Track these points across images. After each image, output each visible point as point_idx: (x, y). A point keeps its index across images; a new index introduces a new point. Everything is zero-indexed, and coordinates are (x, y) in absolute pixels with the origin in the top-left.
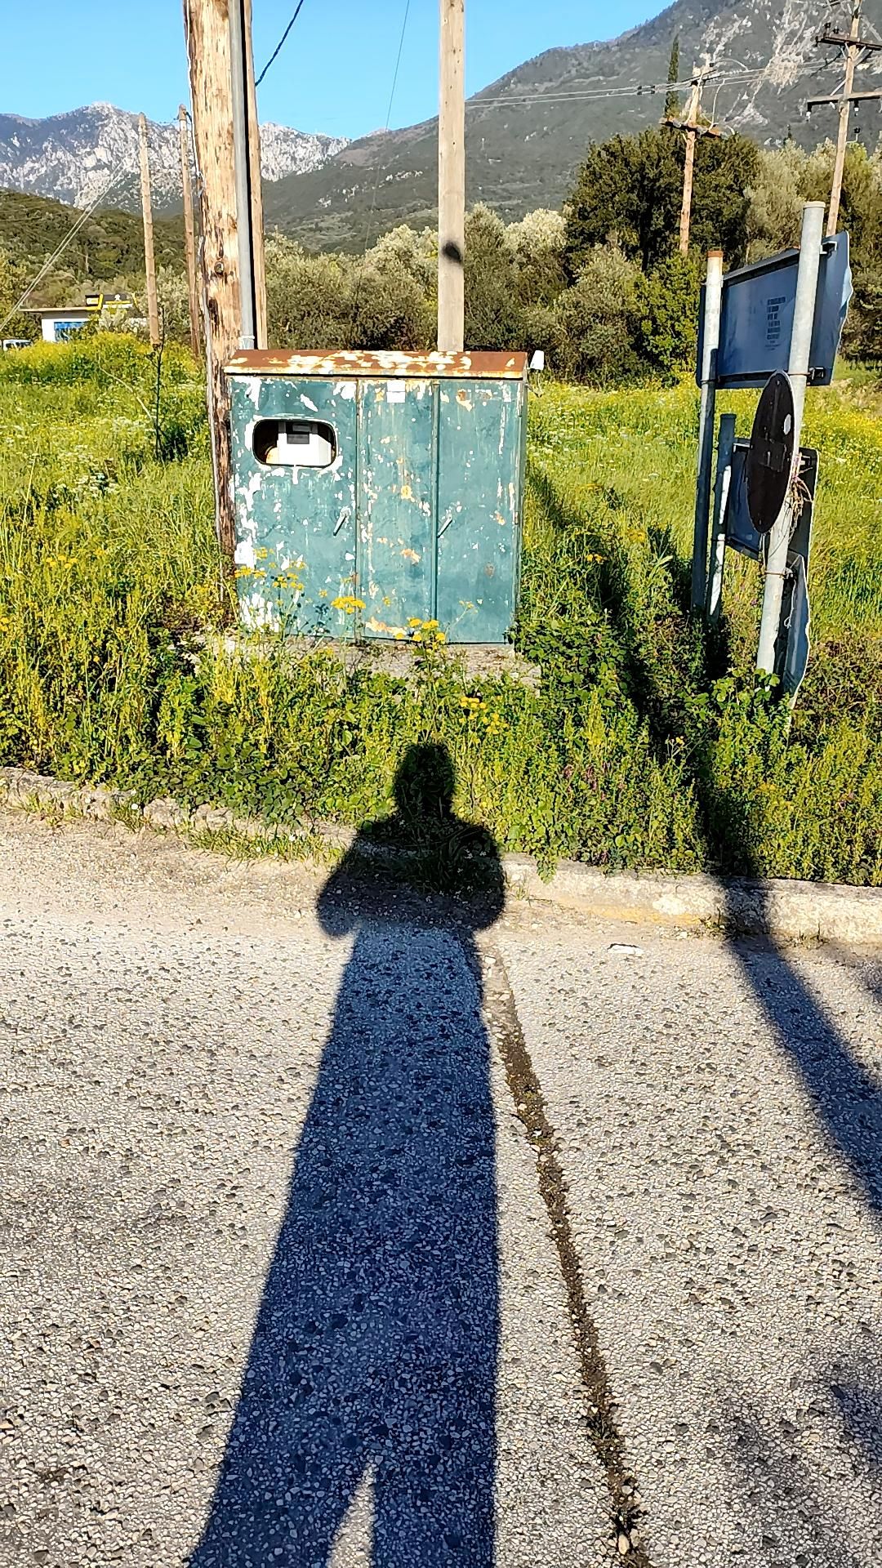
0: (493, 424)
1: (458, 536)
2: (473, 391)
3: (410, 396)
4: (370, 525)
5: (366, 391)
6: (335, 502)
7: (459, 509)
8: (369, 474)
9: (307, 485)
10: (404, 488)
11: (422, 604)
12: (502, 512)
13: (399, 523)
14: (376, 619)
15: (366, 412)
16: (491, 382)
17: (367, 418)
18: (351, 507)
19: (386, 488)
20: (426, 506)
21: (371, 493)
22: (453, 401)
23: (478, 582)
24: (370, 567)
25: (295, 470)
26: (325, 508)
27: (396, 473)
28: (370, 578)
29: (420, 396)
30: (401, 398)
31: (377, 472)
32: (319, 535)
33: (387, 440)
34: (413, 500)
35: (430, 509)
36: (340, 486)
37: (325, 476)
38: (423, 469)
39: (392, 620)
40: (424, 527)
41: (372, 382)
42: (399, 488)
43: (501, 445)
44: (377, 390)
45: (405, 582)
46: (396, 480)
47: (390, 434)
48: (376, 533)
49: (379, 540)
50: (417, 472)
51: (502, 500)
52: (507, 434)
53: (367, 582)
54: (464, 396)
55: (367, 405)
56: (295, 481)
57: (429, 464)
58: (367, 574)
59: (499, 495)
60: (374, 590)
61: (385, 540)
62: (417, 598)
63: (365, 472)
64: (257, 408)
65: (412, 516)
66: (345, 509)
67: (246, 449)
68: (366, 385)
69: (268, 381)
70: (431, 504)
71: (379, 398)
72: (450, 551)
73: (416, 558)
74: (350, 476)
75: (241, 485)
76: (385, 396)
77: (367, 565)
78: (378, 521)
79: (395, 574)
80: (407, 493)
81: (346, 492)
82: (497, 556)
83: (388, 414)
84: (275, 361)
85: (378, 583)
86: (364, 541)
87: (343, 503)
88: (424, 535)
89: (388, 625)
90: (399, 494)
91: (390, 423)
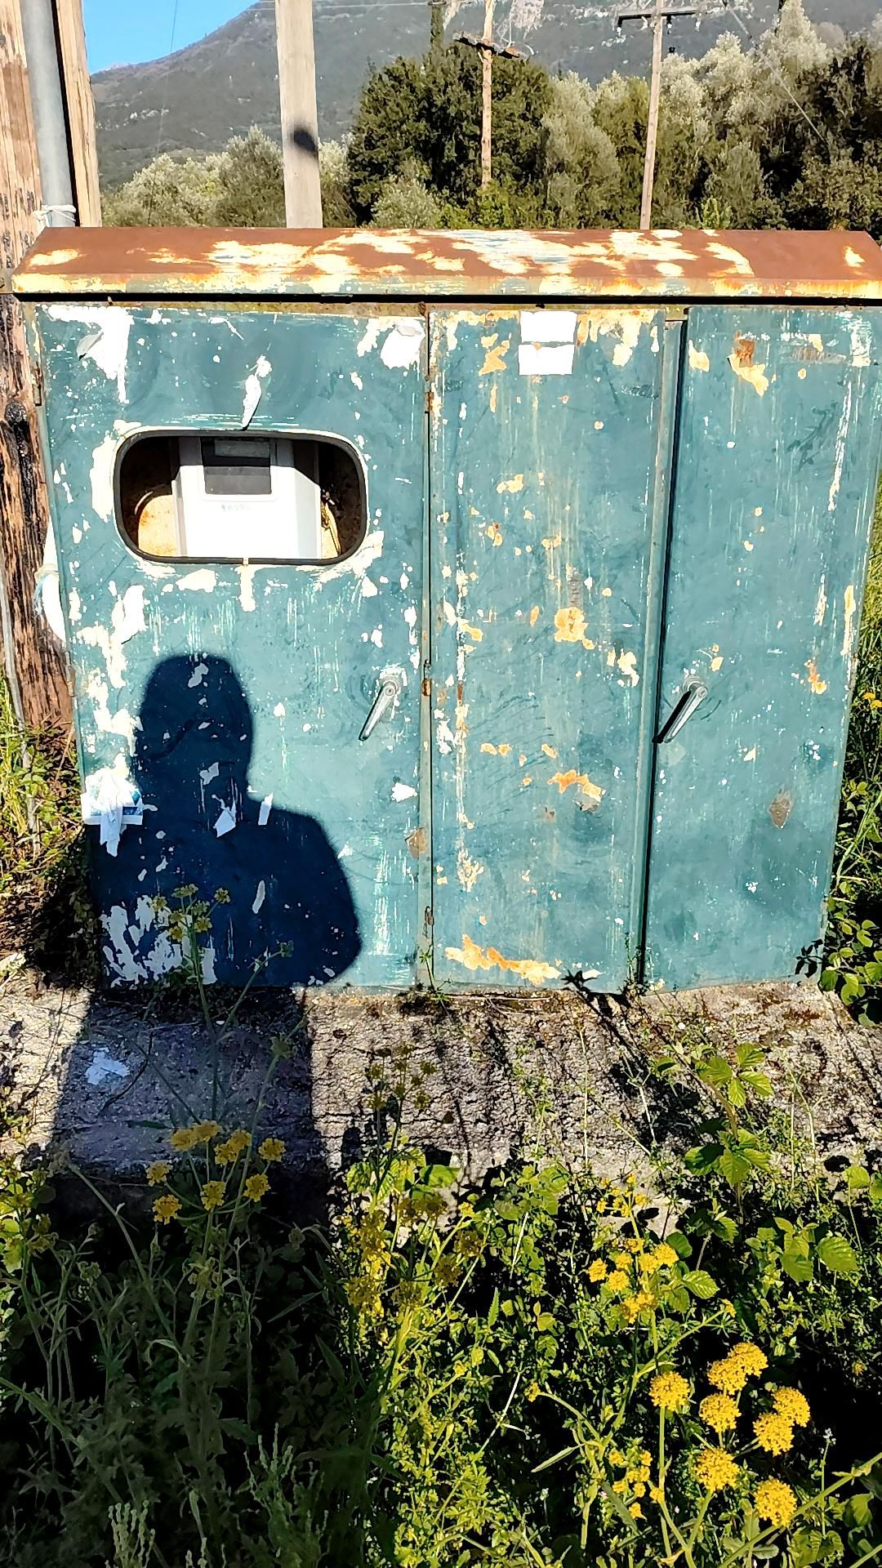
0: (819, 430)
1: (710, 734)
2: (775, 340)
3: (590, 356)
4: (462, 712)
5: (452, 344)
6: (363, 653)
7: (716, 664)
8: (461, 578)
9: (281, 613)
10: (562, 613)
11: (605, 904)
12: (821, 661)
13: (546, 703)
14: (474, 938)
15: (451, 409)
16: (821, 310)
17: (455, 423)
18: (407, 664)
19: (508, 612)
20: (628, 661)
21: (463, 626)
22: (721, 369)
23: (750, 840)
24: (461, 817)
25: (247, 573)
26: (334, 670)
27: (541, 574)
28: (459, 843)
29: (622, 356)
30: (561, 362)
31: (484, 572)
32: (317, 742)
33: (515, 485)
34: (589, 645)
35: (638, 669)
36: (375, 611)
37: (336, 589)
38: (622, 560)
39: (520, 941)
40: (620, 714)
41: (469, 316)
42: (549, 613)
43: (835, 487)
44: (487, 342)
45: (560, 854)
46: (539, 593)
47: (525, 466)
48: (477, 732)
49: (486, 747)
50: (604, 572)
51: (825, 631)
52: (851, 458)
53: (452, 853)
54: (750, 353)
55: (456, 388)
56: (248, 603)
57: (640, 549)
58: (452, 832)
59: (819, 619)
60: (471, 873)
61: (505, 749)
62: (592, 893)
63: (447, 572)
64: (123, 397)
65: (584, 684)
66: (390, 672)
67: (94, 518)
68: (451, 327)
69: (155, 318)
70: (640, 657)
71: (493, 363)
72: (687, 772)
73: (593, 793)
74: (404, 581)
75: (88, 621)
76: (512, 359)
77: (453, 811)
78: (483, 699)
79: (530, 832)
80: (571, 627)
81: (394, 627)
82: (800, 772)
83: (520, 411)
84: (167, 258)
85: (484, 854)
86: (445, 749)
87: (386, 656)
88: (617, 736)
89: (512, 954)
90: (549, 630)
91: (528, 434)
